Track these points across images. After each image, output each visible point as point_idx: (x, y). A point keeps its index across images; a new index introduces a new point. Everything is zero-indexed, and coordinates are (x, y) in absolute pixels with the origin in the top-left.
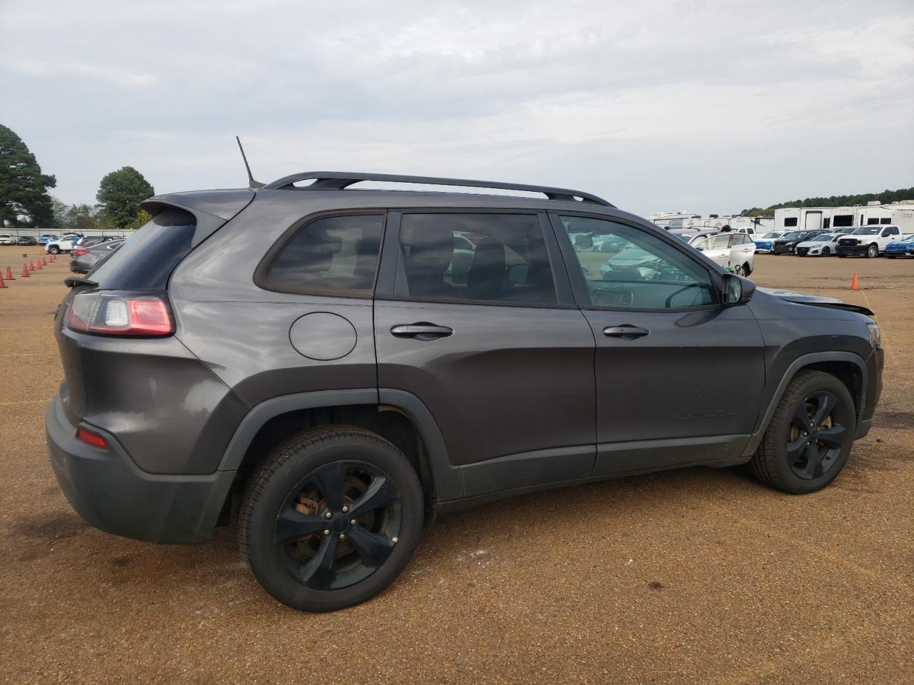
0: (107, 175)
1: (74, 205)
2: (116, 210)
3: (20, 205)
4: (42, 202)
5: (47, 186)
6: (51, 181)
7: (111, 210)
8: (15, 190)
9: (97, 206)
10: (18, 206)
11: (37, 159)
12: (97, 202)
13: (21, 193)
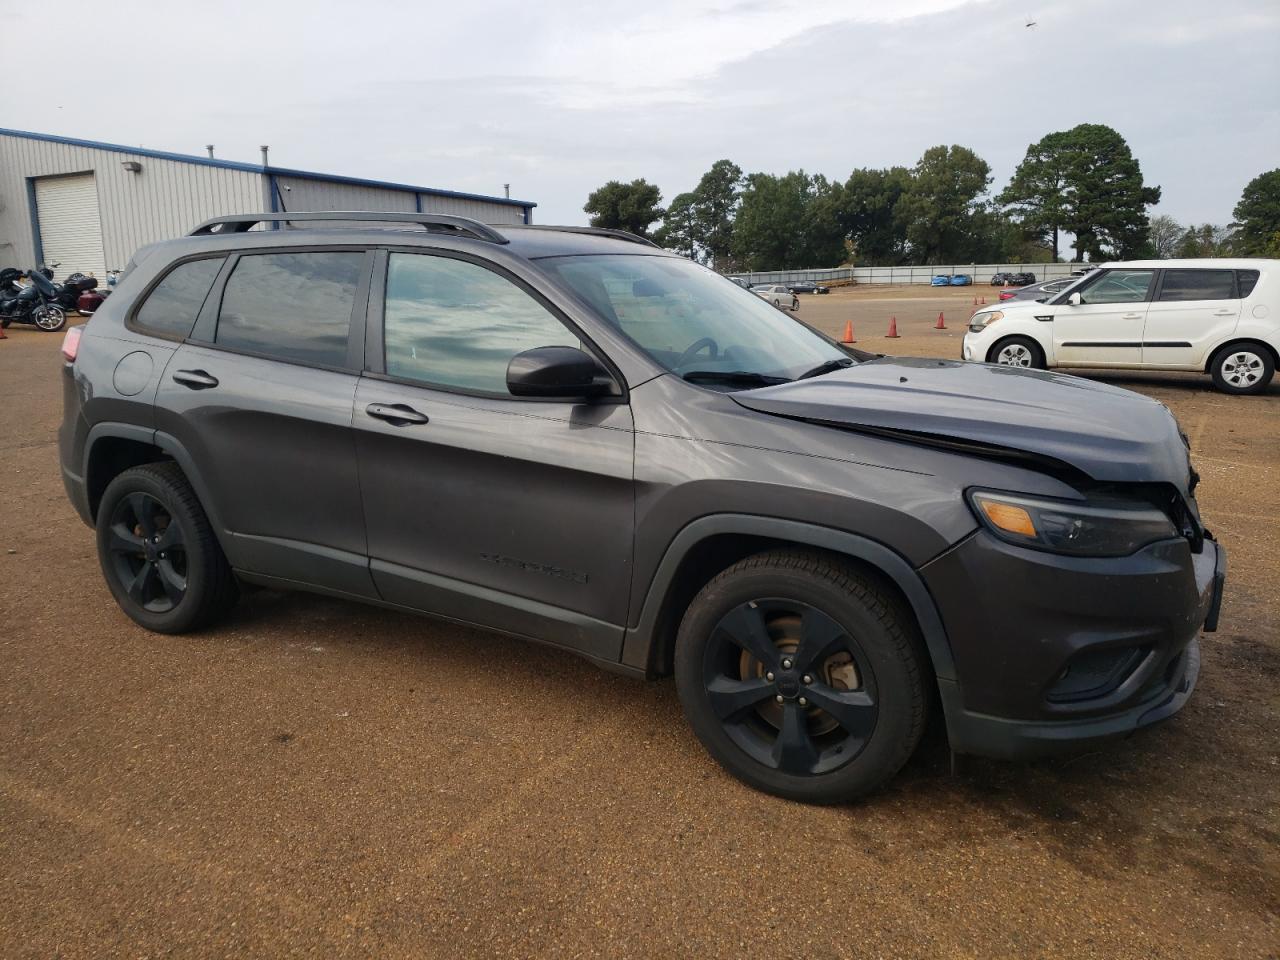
0: (1258, 177)
1: (1192, 227)
2: (1260, 230)
3: (1107, 231)
4: (1136, 225)
5: (1148, 202)
6: (1153, 196)
7: (1251, 230)
8: (1102, 211)
9: (1230, 226)
10: (1102, 234)
11: (1141, 167)
12: (1233, 220)
13: (1108, 215)
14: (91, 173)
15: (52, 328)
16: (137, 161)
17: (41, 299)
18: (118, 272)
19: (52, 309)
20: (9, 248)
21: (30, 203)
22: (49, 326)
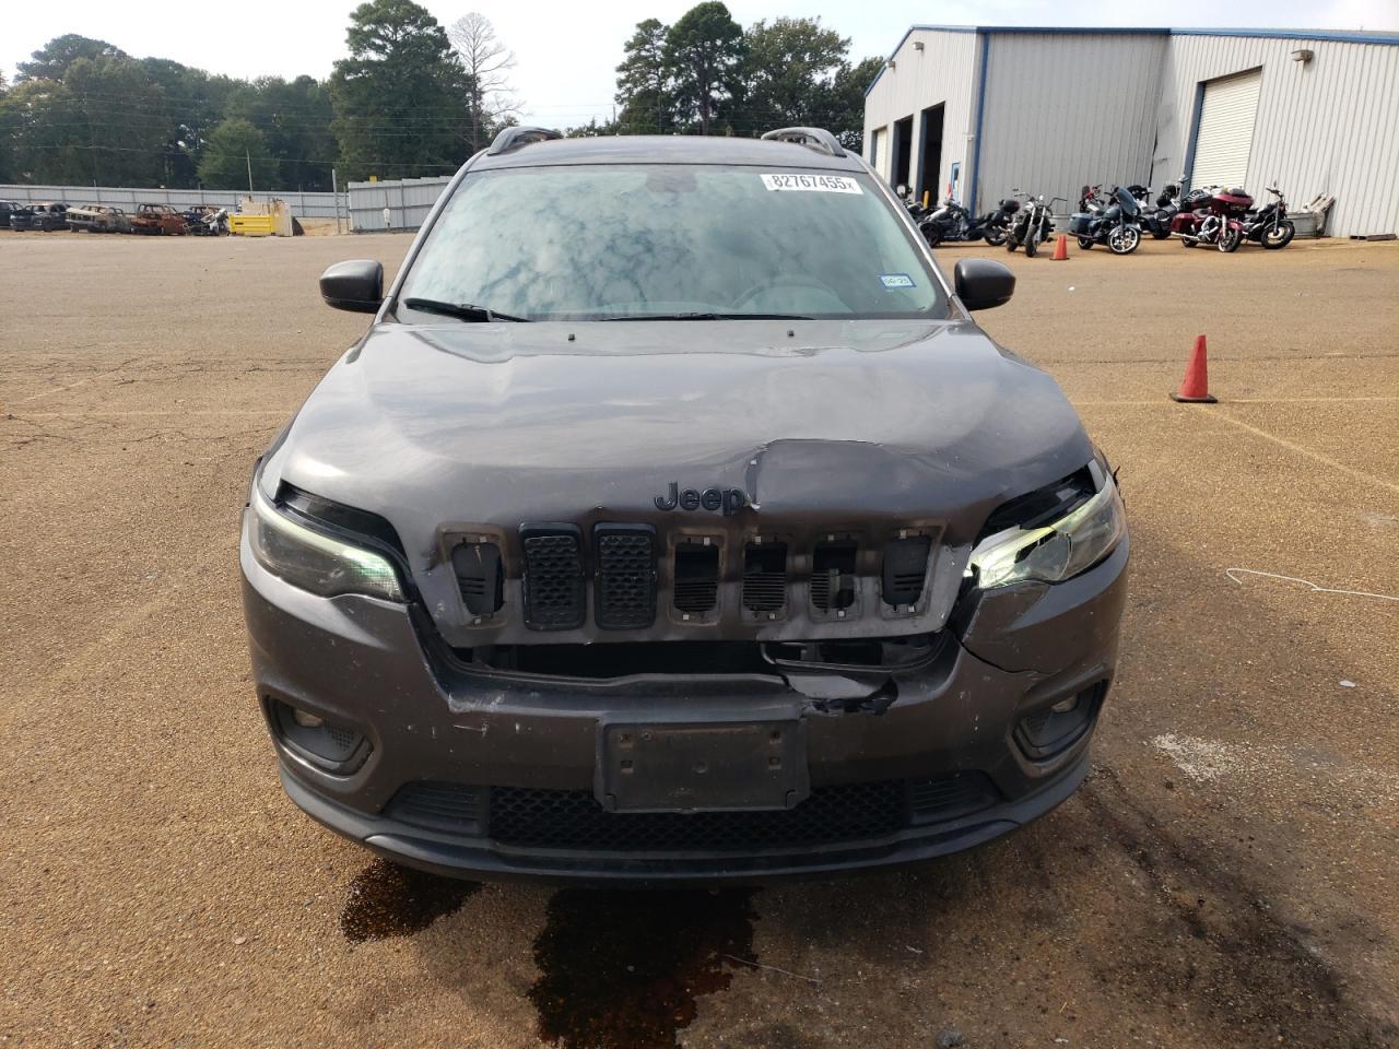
14: (1258, 70)
15: (1123, 251)
16: (1308, 47)
17: (1121, 220)
18: (1215, 187)
19: (1128, 230)
20: (1164, 163)
21: (1196, 106)
22: (1121, 248)
